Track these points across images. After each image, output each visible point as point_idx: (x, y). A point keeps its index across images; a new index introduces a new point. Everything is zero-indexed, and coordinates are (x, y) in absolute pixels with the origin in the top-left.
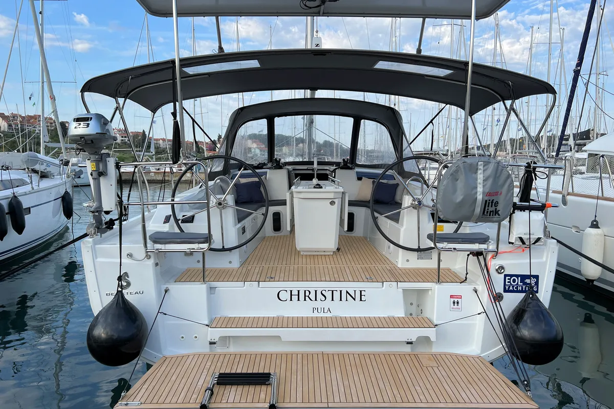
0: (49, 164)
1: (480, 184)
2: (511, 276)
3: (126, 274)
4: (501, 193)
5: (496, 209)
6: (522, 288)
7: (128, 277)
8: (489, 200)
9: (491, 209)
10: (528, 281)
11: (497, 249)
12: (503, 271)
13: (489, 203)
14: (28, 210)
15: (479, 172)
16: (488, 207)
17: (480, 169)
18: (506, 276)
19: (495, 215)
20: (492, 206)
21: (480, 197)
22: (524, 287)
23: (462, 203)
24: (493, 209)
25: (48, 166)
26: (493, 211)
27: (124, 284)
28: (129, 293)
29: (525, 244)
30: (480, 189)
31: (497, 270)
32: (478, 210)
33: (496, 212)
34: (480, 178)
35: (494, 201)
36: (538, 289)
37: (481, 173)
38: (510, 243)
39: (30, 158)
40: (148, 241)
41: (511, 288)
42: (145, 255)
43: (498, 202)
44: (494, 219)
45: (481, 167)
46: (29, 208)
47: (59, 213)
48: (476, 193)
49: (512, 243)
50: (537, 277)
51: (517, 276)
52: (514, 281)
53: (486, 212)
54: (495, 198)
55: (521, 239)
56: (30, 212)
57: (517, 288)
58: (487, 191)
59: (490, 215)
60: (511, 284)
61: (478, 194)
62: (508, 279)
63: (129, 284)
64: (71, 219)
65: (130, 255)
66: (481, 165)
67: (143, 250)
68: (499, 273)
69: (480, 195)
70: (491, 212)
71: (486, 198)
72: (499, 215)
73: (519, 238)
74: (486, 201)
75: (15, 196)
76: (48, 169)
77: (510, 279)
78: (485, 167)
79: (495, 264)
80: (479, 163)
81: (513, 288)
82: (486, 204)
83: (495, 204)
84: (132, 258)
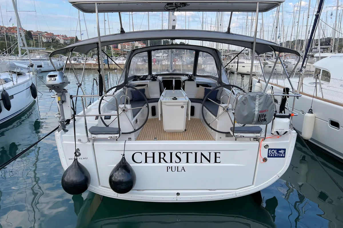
0: (22, 68)
1: (257, 106)
2: (272, 149)
3: (78, 149)
4: (268, 110)
5: (265, 118)
6: (277, 155)
7: (79, 151)
8: (262, 114)
9: (262, 118)
10: (280, 152)
11: (265, 137)
12: (267, 147)
13: (261, 116)
14: (12, 97)
15: (257, 100)
16: (261, 117)
17: (257, 99)
18: (269, 149)
19: (264, 121)
20: (262, 117)
21: (256, 113)
22: (278, 155)
23: (247, 116)
24: (263, 118)
25: (21, 69)
26: (263, 120)
27: (78, 154)
28: (80, 159)
29: (279, 134)
30: (257, 109)
31: (265, 147)
32: (255, 119)
33: (265, 120)
34: (257, 104)
35: (264, 115)
36: (285, 156)
37: (257, 101)
38: (272, 133)
39: (11, 66)
40: (88, 132)
41: (271, 155)
42: (87, 140)
43: (265, 115)
44: (263, 123)
45: (258, 98)
46: (13, 96)
47: (29, 96)
48: (255, 111)
49: (273, 134)
50: (285, 150)
51: (275, 149)
52: (273, 152)
53: (259, 120)
54: (265, 113)
55: (277, 132)
56: (13, 97)
57: (274, 155)
58: (260, 110)
59: (261, 121)
60: (271, 153)
61: (256, 111)
62: (270, 151)
63: (80, 154)
64: (36, 98)
65: (80, 140)
66: (258, 96)
67: (86, 137)
68: (266, 148)
69: (257, 112)
70: (262, 120)
71: (260, 113)
72: (266, 121)
73: (276, 131)
74: (260, 115)
75: (4, 91)
76: (22, 71)
77: (271, 151)
78: (260, 98)
79: (264, 144)
80: (257, 96)
81: (272, 155)
82: (260, 116)
83: (264, 116)
84: (81, 142)
